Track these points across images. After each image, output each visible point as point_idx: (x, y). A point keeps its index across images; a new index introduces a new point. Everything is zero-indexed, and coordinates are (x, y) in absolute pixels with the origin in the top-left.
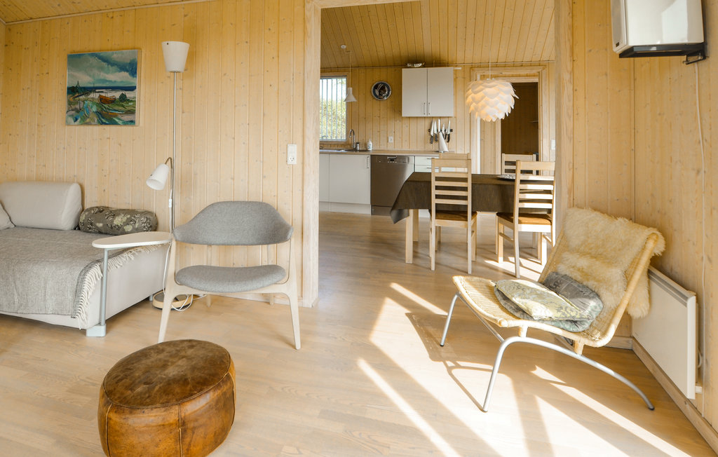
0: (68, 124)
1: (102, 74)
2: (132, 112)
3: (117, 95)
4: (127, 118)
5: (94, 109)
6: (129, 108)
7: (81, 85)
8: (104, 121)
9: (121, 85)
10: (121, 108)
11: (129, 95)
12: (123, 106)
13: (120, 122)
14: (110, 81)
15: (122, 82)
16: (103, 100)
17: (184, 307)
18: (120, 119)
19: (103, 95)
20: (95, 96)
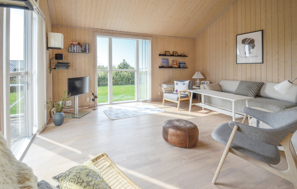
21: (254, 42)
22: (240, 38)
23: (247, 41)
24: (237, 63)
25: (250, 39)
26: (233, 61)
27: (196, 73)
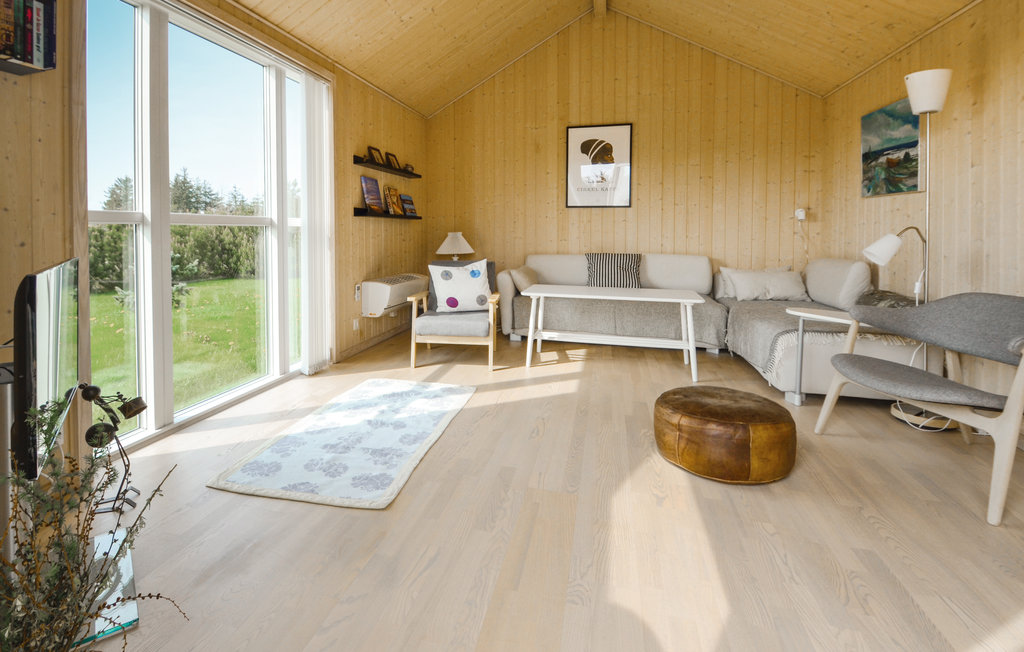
0: (863, 196)
1: (889, 132)
2: (914, 174)
3: (901, 155)
4: (910, 182)
5: (883, 176)
6: (912, 170)
7: (873, 150)
8: (891, 188)
9: (906, 141)
10: (905, 171)
11: (912, 152)
12: (906, 168)
13: (904, 188)
14: (895, 139)
15: (906, 138)
16: (891, 164)
17: (923, 427)
18: (905, 185)
19: (890, 157)
20: (883, 159)
21: (612, 152)
22: (578, 137)
23: (595, 148)
24: (567, 207)
25: (602, 142)
26: (555, 199)
27: (450, 234)
